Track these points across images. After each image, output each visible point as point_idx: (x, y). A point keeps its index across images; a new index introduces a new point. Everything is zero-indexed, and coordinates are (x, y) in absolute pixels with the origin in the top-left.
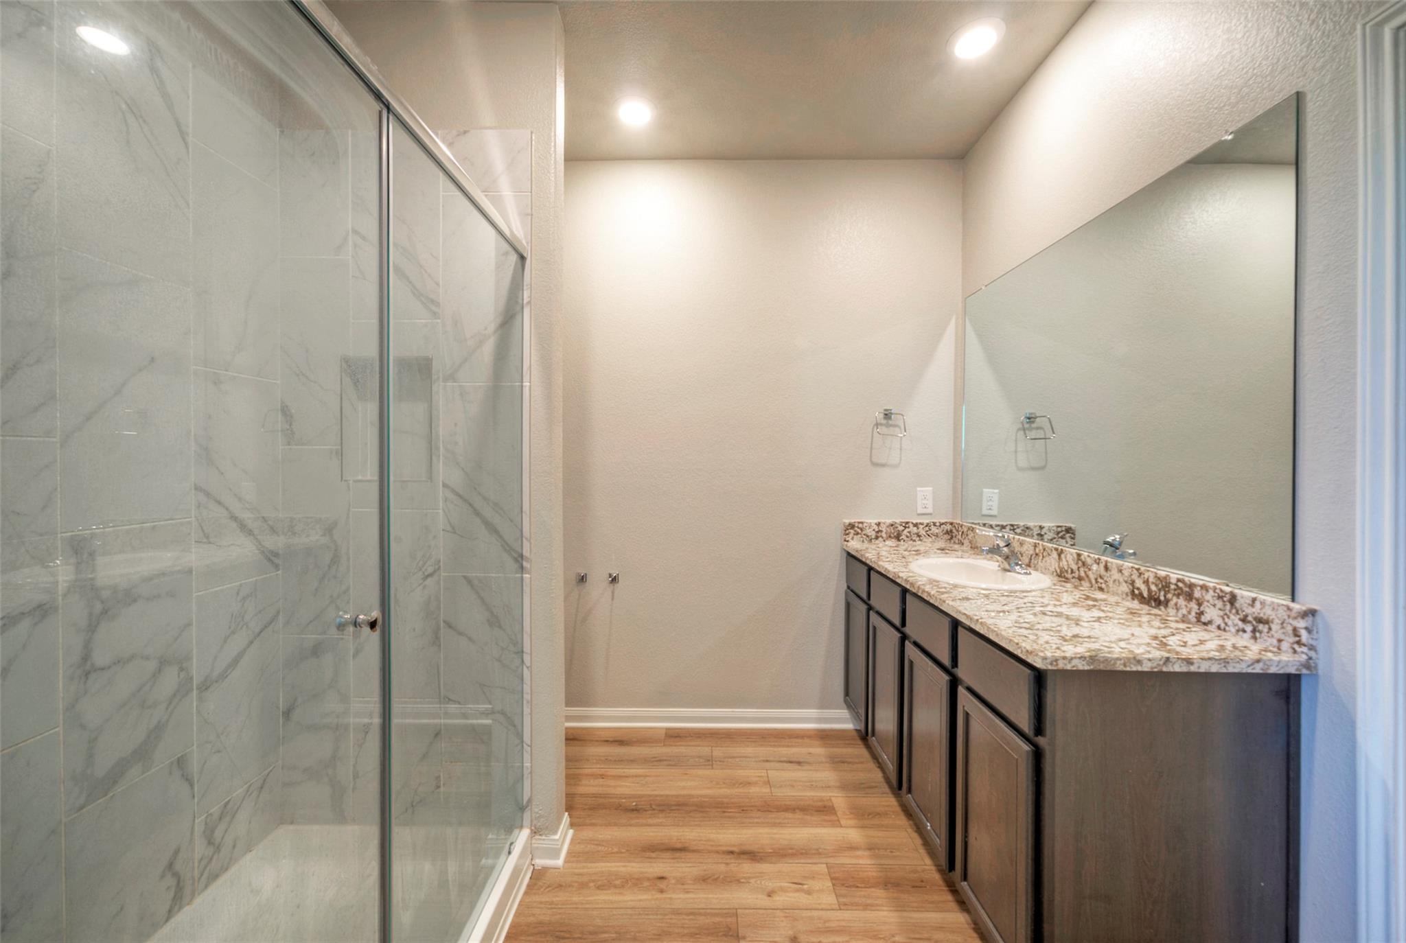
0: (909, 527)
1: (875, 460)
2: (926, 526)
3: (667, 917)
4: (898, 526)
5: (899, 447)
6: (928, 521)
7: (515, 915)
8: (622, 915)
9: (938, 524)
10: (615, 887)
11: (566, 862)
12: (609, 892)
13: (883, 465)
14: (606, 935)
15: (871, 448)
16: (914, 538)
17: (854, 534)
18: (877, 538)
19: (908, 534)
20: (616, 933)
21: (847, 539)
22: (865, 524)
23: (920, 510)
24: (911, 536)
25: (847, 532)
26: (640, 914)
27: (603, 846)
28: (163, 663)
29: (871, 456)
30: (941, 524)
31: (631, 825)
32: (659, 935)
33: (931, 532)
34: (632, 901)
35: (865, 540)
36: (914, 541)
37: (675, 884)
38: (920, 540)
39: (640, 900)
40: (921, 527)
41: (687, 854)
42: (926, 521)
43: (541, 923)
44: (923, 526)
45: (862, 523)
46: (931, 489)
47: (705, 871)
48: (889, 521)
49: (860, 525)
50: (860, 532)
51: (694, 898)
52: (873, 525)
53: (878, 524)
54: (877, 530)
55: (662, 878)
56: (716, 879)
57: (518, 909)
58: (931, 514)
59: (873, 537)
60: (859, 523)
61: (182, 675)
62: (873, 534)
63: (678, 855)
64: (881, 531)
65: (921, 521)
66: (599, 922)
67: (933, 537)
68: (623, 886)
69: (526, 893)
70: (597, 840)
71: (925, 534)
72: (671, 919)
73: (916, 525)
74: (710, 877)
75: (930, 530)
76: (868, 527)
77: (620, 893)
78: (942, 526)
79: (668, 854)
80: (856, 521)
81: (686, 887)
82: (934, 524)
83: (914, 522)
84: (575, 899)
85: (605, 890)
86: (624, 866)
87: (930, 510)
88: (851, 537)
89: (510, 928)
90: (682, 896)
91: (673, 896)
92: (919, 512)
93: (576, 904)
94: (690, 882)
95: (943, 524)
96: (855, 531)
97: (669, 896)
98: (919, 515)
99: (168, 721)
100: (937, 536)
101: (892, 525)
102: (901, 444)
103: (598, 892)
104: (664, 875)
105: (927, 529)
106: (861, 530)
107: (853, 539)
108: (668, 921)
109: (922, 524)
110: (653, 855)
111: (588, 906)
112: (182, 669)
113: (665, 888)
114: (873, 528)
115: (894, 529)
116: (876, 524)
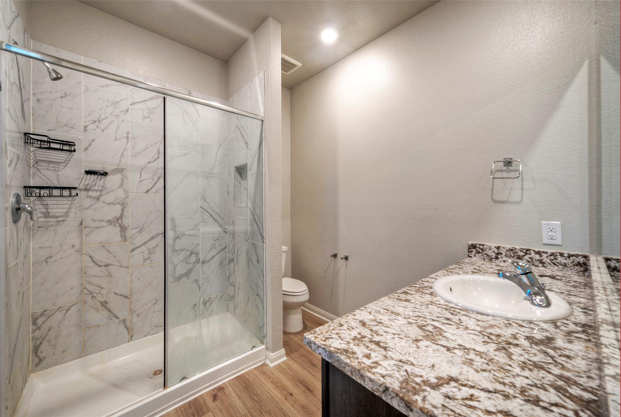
0: (530, 254)
1: (495, 198)
2: (551, 255)
3: (276, 408)
4: (519, 251)
5: (520, 187)
6: (553, 251)
7: (245, 372)
8: (267, 396)
9: (566, 255)
10: (276, 386)
11: (274, 367)
12: (273, 386)
13: (505, 202)
14: (256, 398)
15: (492, 189)
16: (537, 264)
17: (476, 253)
18: (497, 258)
19: (529, 259)
20: (259, 400)
21: (470, 255)
22: (485, 247)
23: (546, 241)
24: (533, 262)
25: (470, 250)
26: (271, 400)
27: (290, 370)
28: (192, 253)
29: (492, 196)
30: (570, 256)
31: (306, 369)
32: (267, 412)
33: (557, 261)
34: (275, 394)
35: (486, 258)
36: (537, 266)
37: (292, 400)
38: (544, 266)
39: (277, 396)
40: (545, 255)
41: (310, 394)
42: (550, 250)
43: (248, 379)
44: (547, 255)
45: (483, 245)
46: (560, 222)
47: (307, 404)
48: (509, 246)
49: (481, 247)
50: (481, 251)
51: (292, 411)
52: (492, 247)
53: (498, 248)
54: (496, 252)
55: (292, 395)
56: (307, 411)
57: (248, 371)
58: (561, 246)
59: (493, 257)
60: (480, 245)
61: (197, 257)
62: (494, 255)
63: (307, 391)
64: (501, 254)
65: (545, 250)
66: (259, 392)
67: (560, 267)
68: (278, 387)
69: (255, 368)
70: (290, 367)
71: (549, 261)
72: (277, 410)
73: (538, 253)
74: (306, 408)
75: (556, 259)
76: (488, 249)
77: (275, 389)
78: (571, 258)
79: (304, 388)
80: (478, 243)
81: (295, 404)
82: (562, 255)
83: (537, 250)
84: (263, 380)
85: (273, 384)
86: (286, 381)
87: (559, 241)
88: (473, 254)
89: (241, 375)
90: (289, 406)
91: (287, 404)
92: (544, 242)
93: (261, 381)
94: (298, 404)
95: (573, 256)
96: (477, 250)
97: (286, 403)
98: (545, 244)
99: (193, 268)
100: (565, 265)
101: (512, 250)
102: (522, 185)
103: (270, 383)
104: (293, 394)
105: (552, 257)
106: (482, 250)
107: (475, 256)
108: (275, 410)
109: (546, 253)
110: (299, 384)
111: (262, 385)
112: (197, 256)
113: (288, 398)
114: (493, 250)
115: (513, 253)
116: (496, 247)
